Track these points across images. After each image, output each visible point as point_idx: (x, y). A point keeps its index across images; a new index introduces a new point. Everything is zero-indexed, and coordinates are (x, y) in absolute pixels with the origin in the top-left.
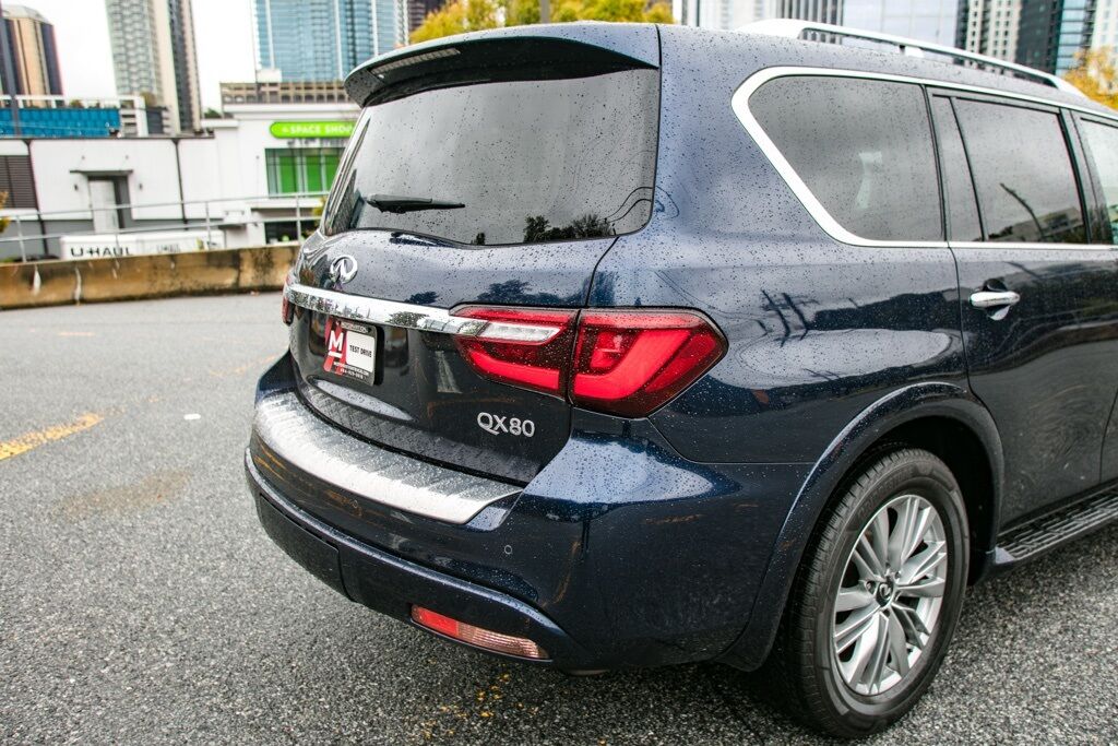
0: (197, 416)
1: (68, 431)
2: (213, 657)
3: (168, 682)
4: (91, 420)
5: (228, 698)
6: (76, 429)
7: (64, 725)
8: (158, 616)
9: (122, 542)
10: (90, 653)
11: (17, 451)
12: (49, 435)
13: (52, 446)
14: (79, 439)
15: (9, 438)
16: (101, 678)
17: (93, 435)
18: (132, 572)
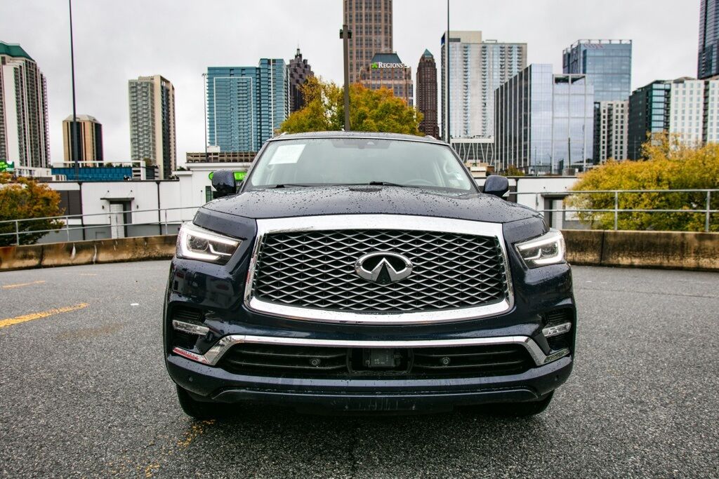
0: (137, 304)
1: (71, 309)
2: (112, 384)
3: (89, 392)
4: (83, 305)
5: (114, 396)
6: (75, 308)
7: (37, 403)
8: (92, 372)
9: (84, 347)
10: (56, 383)
11: (43, 316)
12: (61, 311)
13: (62, 315)
14: (75, 312)
15: (40, 312)
16: (59, 390)
17: (84, 311)
18: (85, 357)
